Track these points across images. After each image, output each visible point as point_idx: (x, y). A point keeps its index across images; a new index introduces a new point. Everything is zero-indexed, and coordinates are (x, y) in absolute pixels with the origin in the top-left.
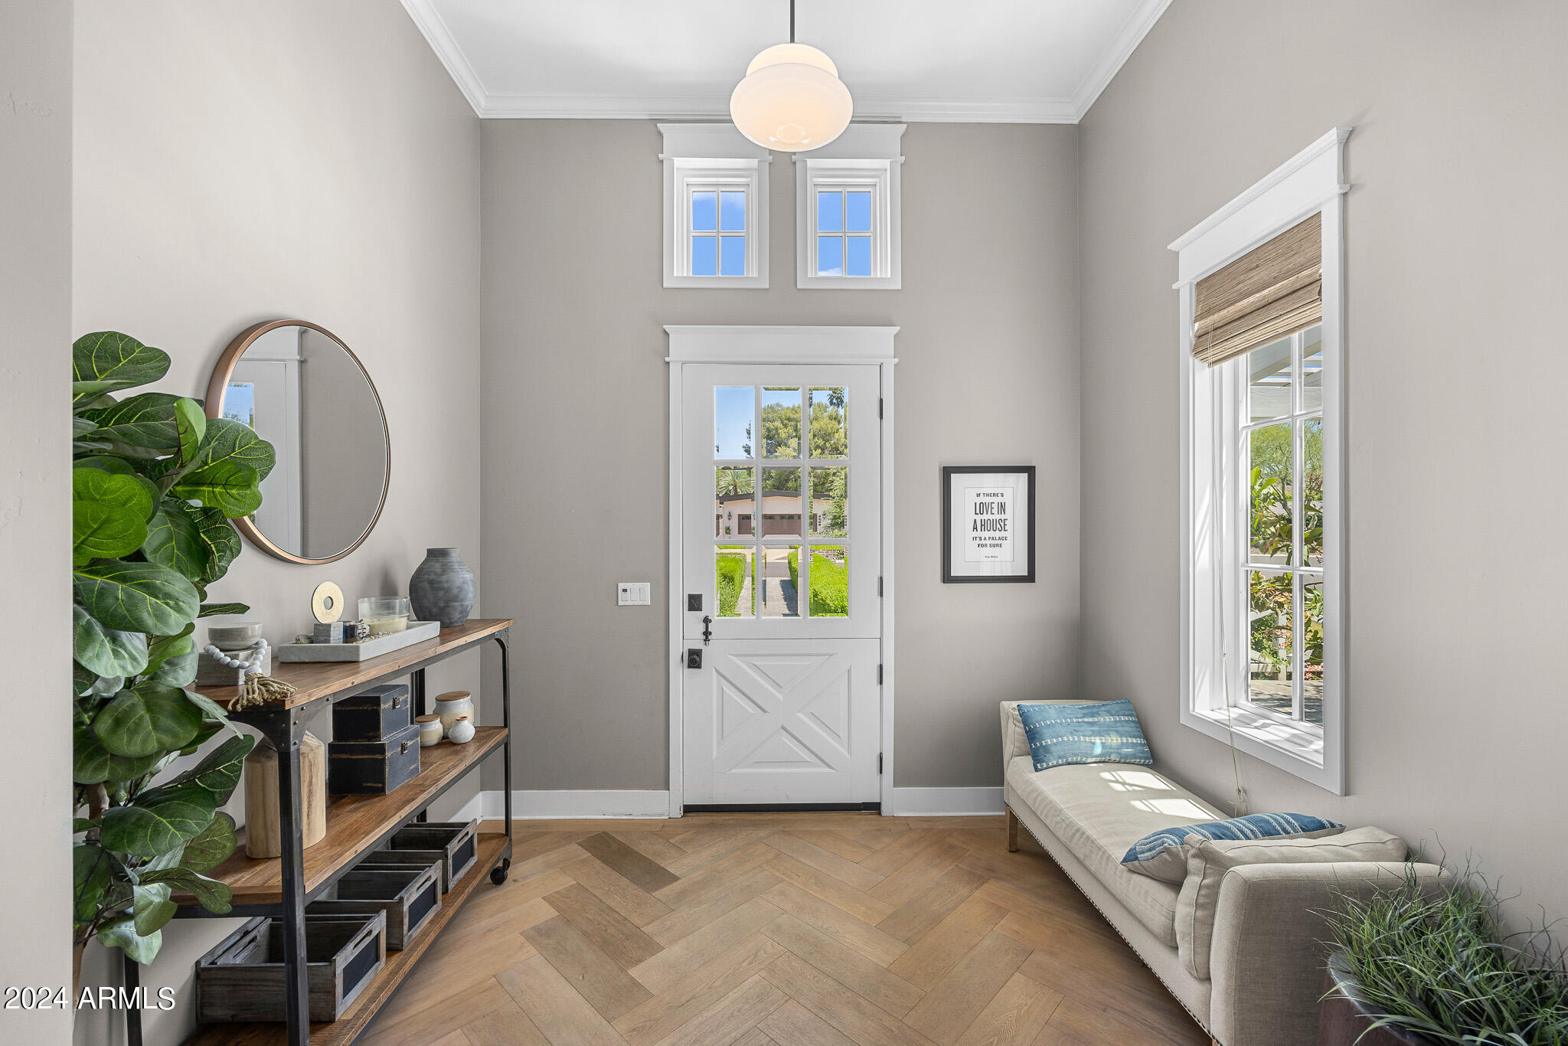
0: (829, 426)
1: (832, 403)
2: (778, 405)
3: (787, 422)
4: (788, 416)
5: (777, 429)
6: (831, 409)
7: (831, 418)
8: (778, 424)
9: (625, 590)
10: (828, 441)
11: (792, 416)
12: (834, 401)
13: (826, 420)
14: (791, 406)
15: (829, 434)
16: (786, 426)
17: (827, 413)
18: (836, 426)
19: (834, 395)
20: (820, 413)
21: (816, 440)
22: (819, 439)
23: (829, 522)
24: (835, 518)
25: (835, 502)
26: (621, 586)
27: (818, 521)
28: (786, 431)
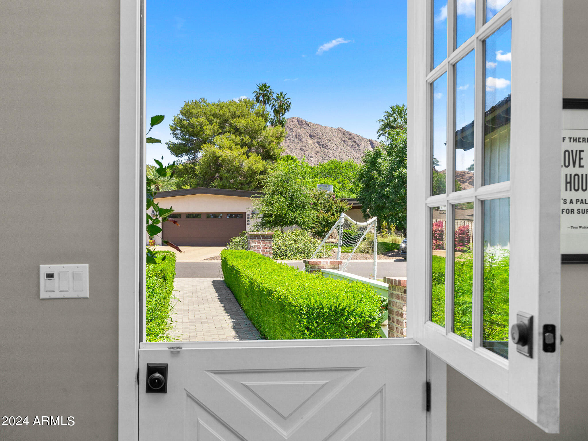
0: (256, 123)
1: (258, 100)
2: (203, 100)
3: (211, 118)
4: (213, 111)
5: (201, 125)
6: (258, 107)
7: (257, 114)
8: (203, 120)
9: (50, 276)
10: (254, 138)
11: (217, 112)
12: (261, 98)
13: (253, 116)
14: (216, 102)
15: (256, 132)
16: (211, 122)
17: (253, 111)
18: (263, 123)
19: (261, 92)
20: (247, 110)
21: (243, 137)
22: (245, 136)
23: (260, 220)
24: (266, 216)
25: (266, 200)
26: (45, 269)
27: (247, 220)
28: (211, 127)
